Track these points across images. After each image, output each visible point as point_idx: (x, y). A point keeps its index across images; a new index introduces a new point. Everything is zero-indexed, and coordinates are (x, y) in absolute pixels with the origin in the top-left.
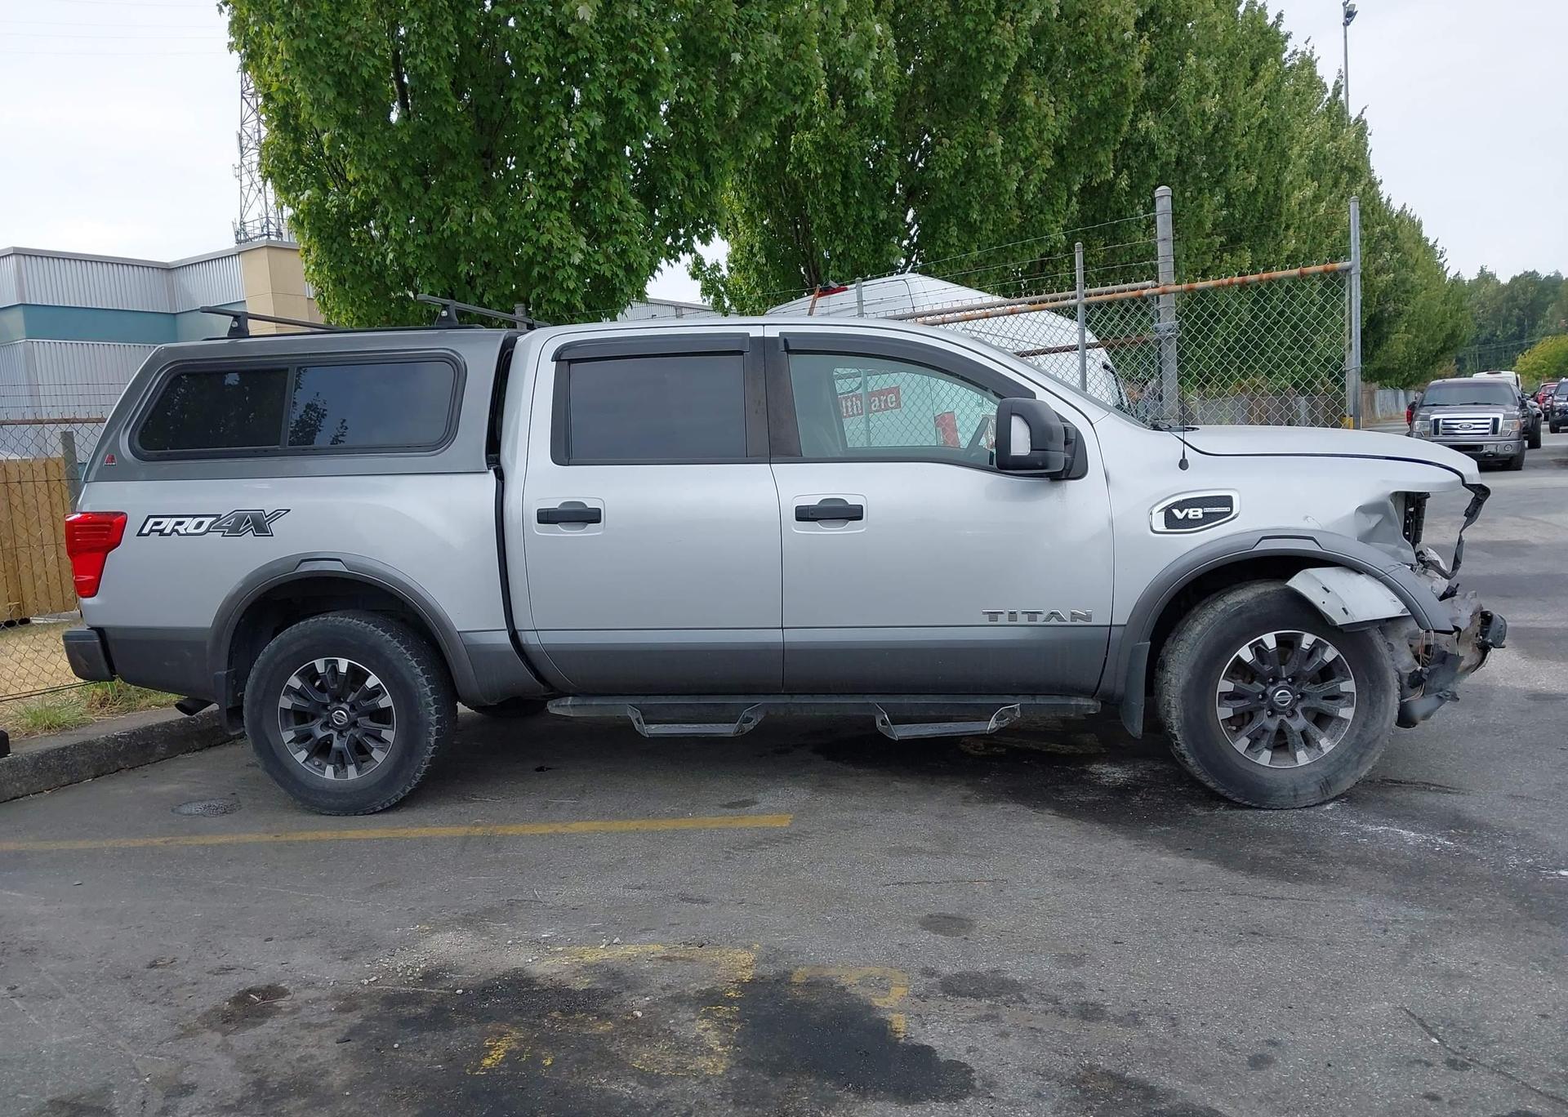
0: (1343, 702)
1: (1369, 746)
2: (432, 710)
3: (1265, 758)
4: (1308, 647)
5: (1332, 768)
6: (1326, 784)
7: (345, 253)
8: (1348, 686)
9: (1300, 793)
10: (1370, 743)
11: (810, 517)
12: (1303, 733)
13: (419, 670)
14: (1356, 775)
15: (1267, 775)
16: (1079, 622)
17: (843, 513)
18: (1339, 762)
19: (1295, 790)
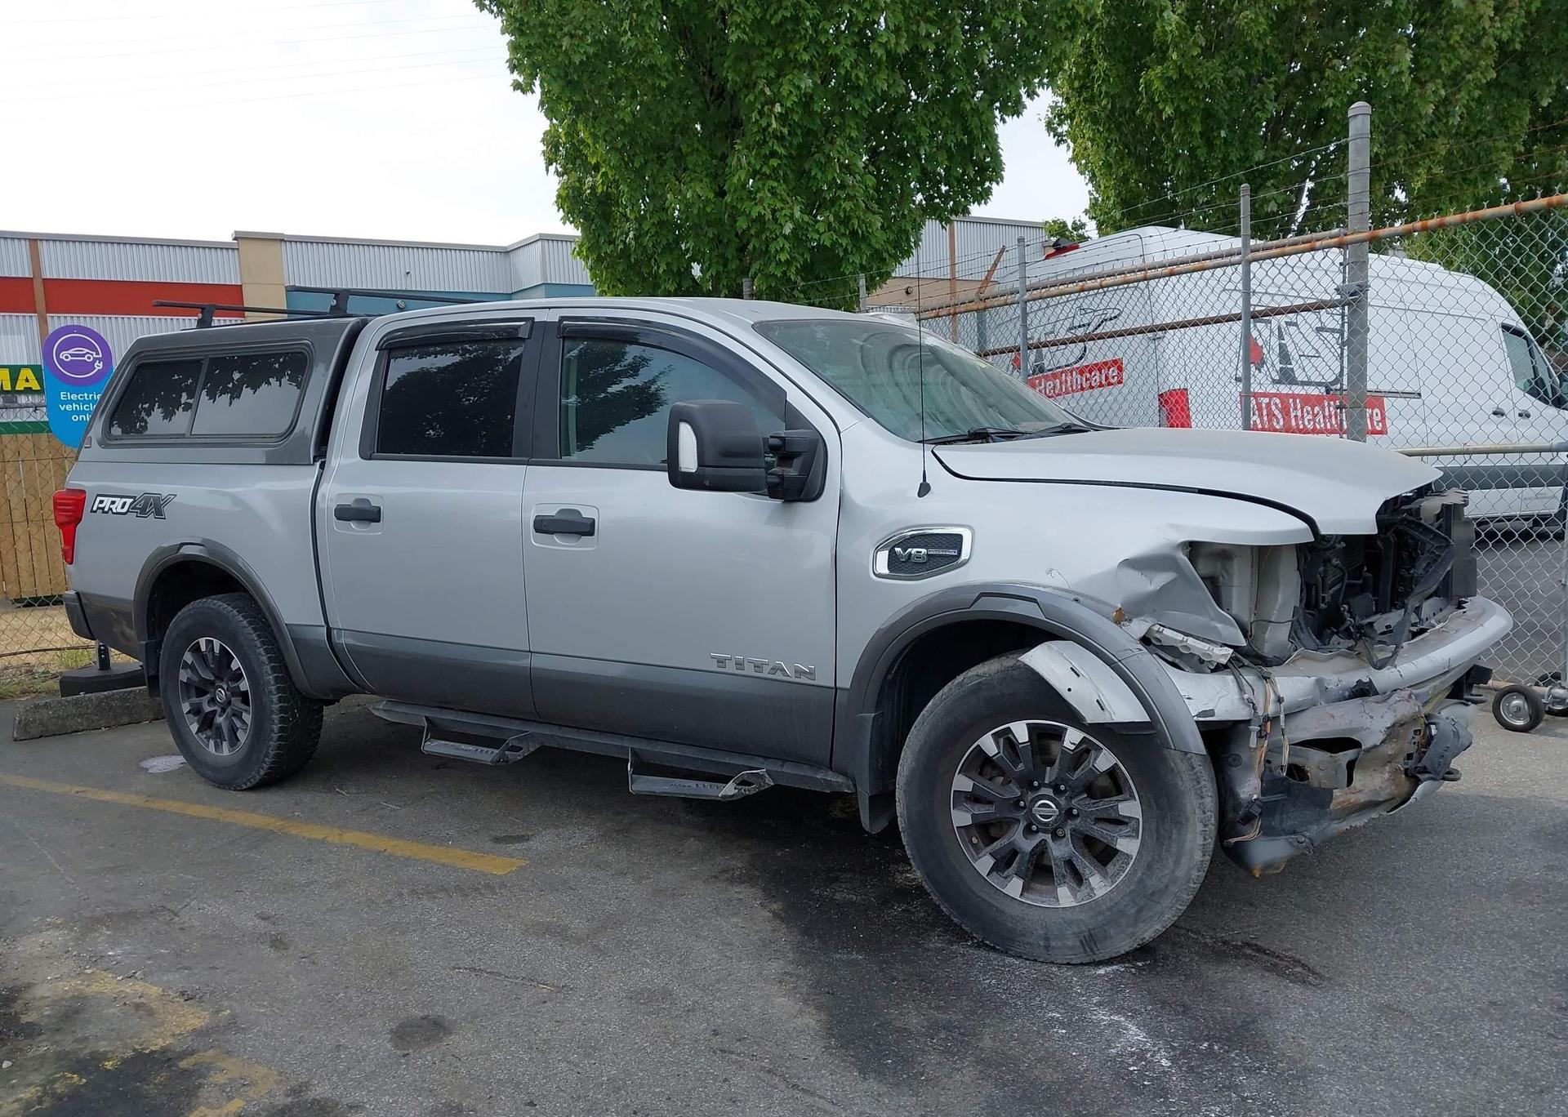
0: (1125, 830)
1: (1156, 895)
2: (275, 698)
3: (1014, 887)
4: (1072, 747)
5: (1101, 918)
6: (1090, 940)
7: (601, 233)
8: (1130, 808)
9: (1053, 944)
10: (1153, 893)
11: (543, 528)
12: (1069, 863)
13: (265, 658)
14: (1133, 933)
15: (1013, 911)
16: (804, 680)
17: (575, 526)
18: (1112, 913)
19: (1047, 939)
